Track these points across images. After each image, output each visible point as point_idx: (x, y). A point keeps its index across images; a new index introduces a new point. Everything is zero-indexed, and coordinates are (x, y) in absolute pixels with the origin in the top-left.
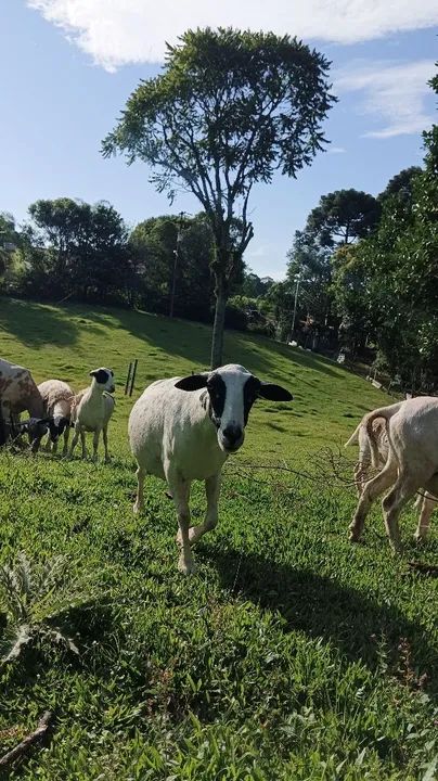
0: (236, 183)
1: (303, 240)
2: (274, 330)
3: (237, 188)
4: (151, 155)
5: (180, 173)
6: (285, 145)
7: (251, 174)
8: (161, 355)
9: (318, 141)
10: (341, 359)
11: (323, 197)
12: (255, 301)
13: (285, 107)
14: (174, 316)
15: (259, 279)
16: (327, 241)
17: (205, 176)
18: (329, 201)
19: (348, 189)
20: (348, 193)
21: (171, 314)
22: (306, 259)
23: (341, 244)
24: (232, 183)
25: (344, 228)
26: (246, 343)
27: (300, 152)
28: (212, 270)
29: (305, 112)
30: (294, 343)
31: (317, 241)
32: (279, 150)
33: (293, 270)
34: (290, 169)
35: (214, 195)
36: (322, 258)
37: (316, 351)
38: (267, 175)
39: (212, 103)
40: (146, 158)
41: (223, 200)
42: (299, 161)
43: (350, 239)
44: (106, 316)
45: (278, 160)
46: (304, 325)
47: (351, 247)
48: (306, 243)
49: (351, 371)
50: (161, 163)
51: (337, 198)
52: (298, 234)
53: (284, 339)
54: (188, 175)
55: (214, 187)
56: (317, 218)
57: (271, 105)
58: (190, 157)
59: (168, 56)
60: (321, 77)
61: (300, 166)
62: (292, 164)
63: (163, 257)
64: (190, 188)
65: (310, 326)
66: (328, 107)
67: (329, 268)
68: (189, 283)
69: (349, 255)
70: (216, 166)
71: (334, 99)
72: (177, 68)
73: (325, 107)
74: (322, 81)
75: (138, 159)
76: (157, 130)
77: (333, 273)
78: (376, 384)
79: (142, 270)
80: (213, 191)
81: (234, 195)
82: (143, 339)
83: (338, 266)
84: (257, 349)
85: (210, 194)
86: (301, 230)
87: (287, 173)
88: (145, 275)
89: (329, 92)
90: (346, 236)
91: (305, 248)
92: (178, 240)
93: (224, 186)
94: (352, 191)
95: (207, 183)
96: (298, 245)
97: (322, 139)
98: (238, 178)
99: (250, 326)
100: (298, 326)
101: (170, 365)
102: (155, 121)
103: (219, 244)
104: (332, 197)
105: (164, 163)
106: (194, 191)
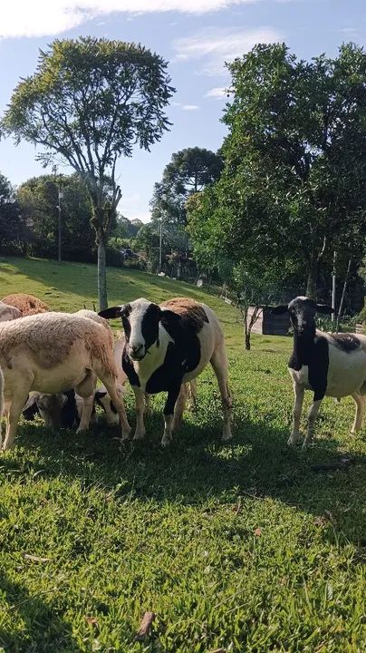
0: (104, 156)
1: (161, 190)
2: (146, 264)
3: (106, 160)
4: (33, 135)
5: (59, 150)
6: (139, 126)
7: (116, 148)
8: (55, 293)
9: (165, 124)
10: (200, 284)
11: (174, 155)
12: (128, 241)
13: (137, 97)
14: (62, 259)
15: (129, 222)
16: (181, 190)
17: (79, 152)
18: (179, 157)
19: (193, 147)
20: (193, 150)
21: (60, 258)
22: (165, 205)
23: (192, 192)
24: (101, 156)
25: (193, 179)
26: (125, 277)
27: (151, 131)
28: (92, 225)
29: (152, 102)
30: (162, 274)
31: (172, 189)
32: (135, 129)
33: (156, 214)
34: (145, 143)
35: (88, 167)
36: (178, 203)
37: (180, 279)
38: (128, 151)
39: (79, 95)
40: (29, 138)
41: (96, 171)
42: (151, 137)
43: (199, 187)
44: (5, 265)
45: (135, 137)
46: (169, 259)
47: (199, 194)
48: (164, 193)
49: (209, 293)
50: (42, 142)
51: (186, 155)
52: (157, 185)
53: (154, 271)
54: (65, 151)
55: (88, 161)
56: (171, 172)
57: (125, 97)
58: (65, 136)
59: (41, 60)
60: (162, 74)
61: (152, 142)
62: (146, 139)
63: (47, 211)
64: (68, 162)
65: (174, 258)
66: (170, 96)
67: (185, 212)
68: (71, 231)
69: (198, 202)
70: (88, 144)
71: (173, 90)
72: (50, 71)
73: (166, 95)
74: (162, 77)
75: (23, 140)
76: (36, 116)
77: (188, 216)
78: (228, 301)
79: (30, 223)
80: (87, 164)
81: (103, 165)
82: (39, 281)
83: (191, 210)
84: (134, 281)
85: (85, 167)
86: (160, 181)
87: (144, 148)
88: (33, 227)
89: (169, 85)
90: (195, 185)
91: (164, 197)
92: (60, 197)
93: (95, 159)
94: (197, 148)
95: (81, 158)
96: (158, 194)
97: (167, 122)
98: (106, 152)
99: (126, 263)
100: (165, 261)
101: (64, 301)
102: (33, 109)
103: (95, 204)
104: (181, 154)
105: (44, 142)
106: (71, 163)
